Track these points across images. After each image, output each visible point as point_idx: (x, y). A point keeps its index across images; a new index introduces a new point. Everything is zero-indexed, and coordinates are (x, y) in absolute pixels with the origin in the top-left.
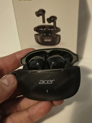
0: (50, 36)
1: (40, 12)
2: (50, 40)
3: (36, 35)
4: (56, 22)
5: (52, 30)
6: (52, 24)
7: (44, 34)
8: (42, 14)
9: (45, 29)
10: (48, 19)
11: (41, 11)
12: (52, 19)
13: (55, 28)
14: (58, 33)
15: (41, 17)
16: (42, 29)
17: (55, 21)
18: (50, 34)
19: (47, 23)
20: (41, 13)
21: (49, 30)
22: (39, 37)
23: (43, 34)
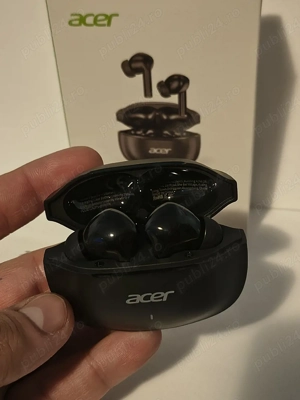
0: (169, 138)
1: (137, 61)
2: (167, 151)
3: (122, 133)
4: (185, 92)
5: (173, 117)
6: (174, 99)
7: (150, 131)
8: (144, 67)
9: (150, 117)
10: (161, 85)
11: (140, 58)
12: (175, 85)
13: (183, 110)
14: (193, 129)
15: (139, 77)
16: (142, 116)
17: (183, 89)
18: (166, 132)
19: (157, 97)
20: (140, 65)
21: (165, 117)
22: (131, 141)
23: (145, 132)
